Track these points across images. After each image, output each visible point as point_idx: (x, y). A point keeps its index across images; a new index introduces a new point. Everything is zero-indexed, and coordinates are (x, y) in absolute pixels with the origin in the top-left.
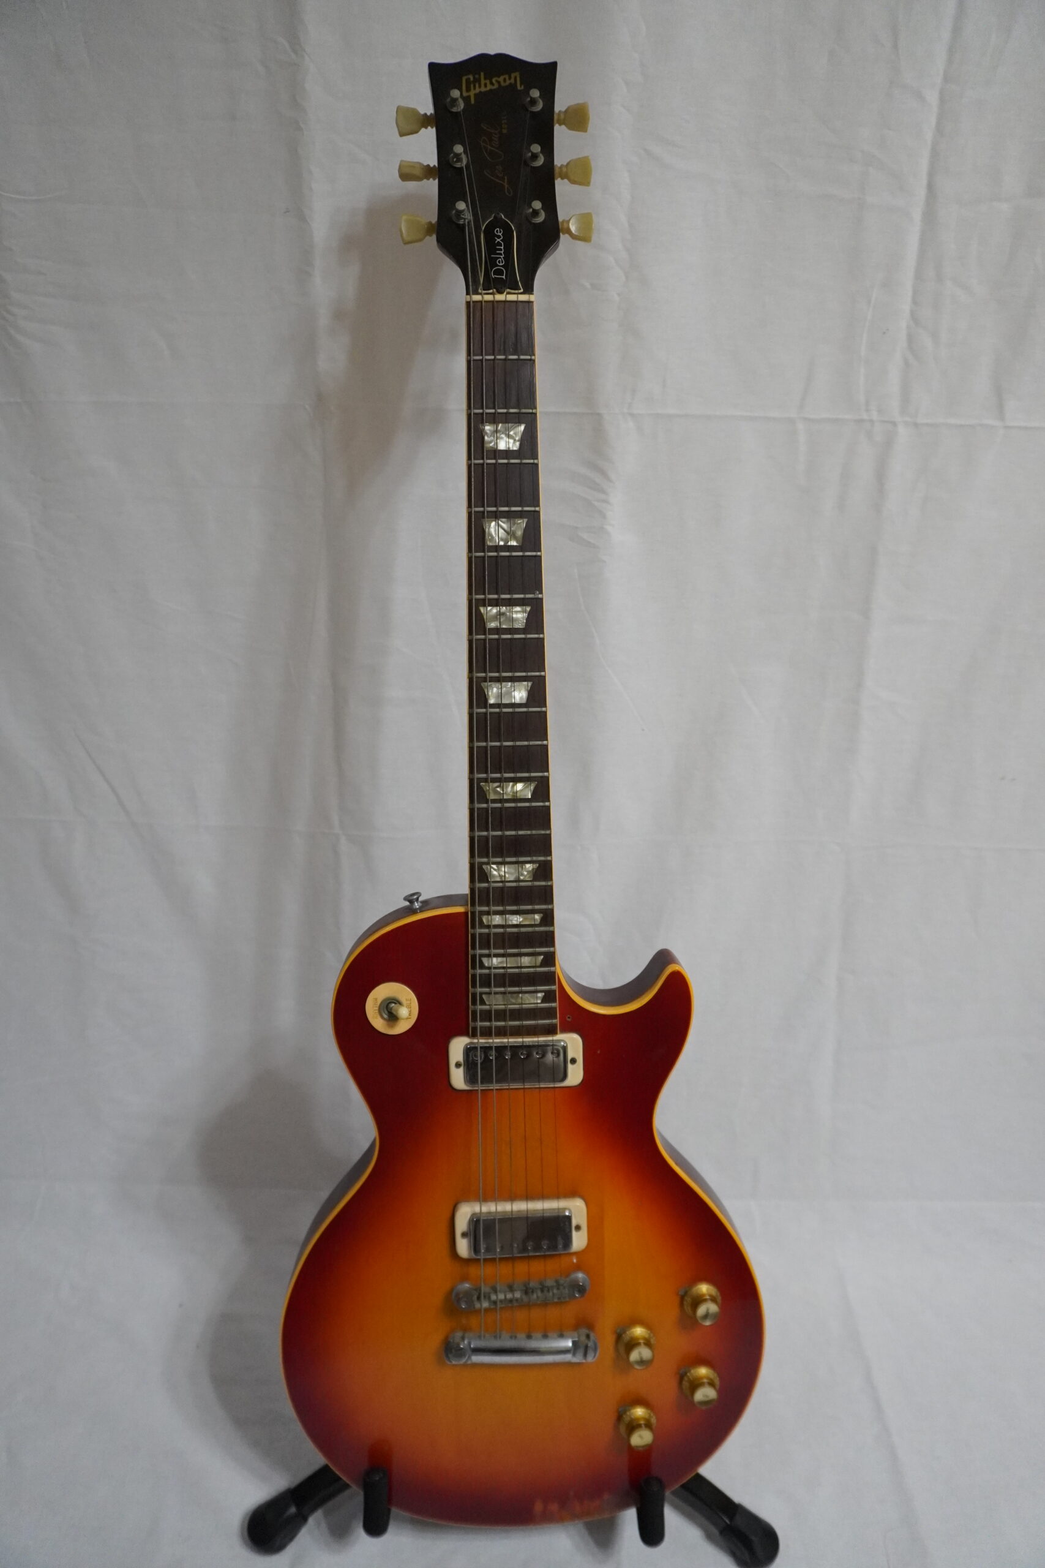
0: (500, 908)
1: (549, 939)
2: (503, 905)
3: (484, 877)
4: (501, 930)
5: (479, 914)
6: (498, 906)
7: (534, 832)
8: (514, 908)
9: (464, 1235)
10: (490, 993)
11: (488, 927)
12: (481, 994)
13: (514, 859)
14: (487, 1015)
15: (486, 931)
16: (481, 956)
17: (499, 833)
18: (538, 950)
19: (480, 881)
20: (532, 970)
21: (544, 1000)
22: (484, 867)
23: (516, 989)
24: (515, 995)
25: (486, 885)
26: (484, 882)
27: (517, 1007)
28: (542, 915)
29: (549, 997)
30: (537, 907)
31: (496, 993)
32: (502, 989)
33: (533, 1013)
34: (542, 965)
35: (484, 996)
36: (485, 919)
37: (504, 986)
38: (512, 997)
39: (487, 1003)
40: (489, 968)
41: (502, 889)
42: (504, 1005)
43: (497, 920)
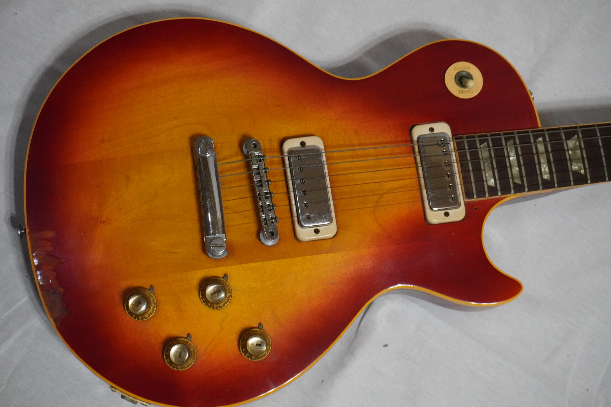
0: (550, 150)
1: (533, 187)
2: (552, 151)
3: (569, 136)
4: (534, 151)
5: (542, 134)
6: (551, 148)
7: (605, 169)
8: (552, 160)
9: (303, 144)
10: (489, 146)
11: (535, 142)
12: (487, 140)
13: (585, 156)
14: (472, 146)
15: (532, 141)
16: (514, 138)
17: (601, 144)
18: (525, 179)
19: (565, 133)
20: (510, 176)
21: (489, 187)
22: (576, 136)
23: (495, 166)
24: (490, 165)
25: (564, 138)
26: (565, 136)
27: (483, 168)
28: (549, 179)
29: (493, 190)
30: (555, 175)
31: (489, 151)
32: (493, 156)
33: (480, 180)
34: (514, 183)
35: (485, 144)
36: (540, 139)
37: (495, 157)
38: (488, 163)
39: (481, 146)
40: (506, 145)
41: (564, 149)
42: (483, 158)
43: (541, 148)
